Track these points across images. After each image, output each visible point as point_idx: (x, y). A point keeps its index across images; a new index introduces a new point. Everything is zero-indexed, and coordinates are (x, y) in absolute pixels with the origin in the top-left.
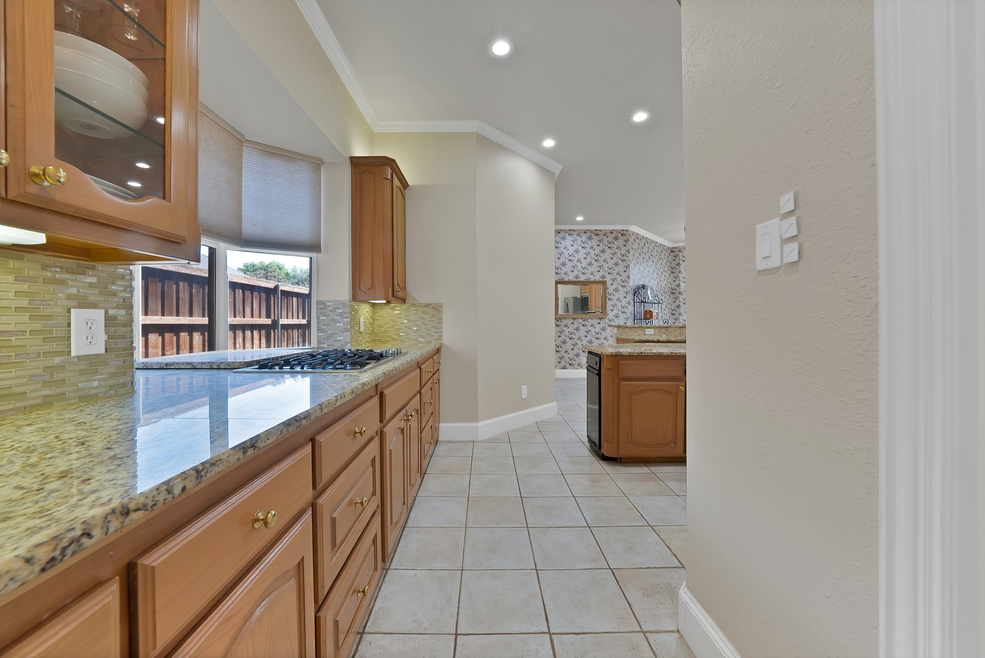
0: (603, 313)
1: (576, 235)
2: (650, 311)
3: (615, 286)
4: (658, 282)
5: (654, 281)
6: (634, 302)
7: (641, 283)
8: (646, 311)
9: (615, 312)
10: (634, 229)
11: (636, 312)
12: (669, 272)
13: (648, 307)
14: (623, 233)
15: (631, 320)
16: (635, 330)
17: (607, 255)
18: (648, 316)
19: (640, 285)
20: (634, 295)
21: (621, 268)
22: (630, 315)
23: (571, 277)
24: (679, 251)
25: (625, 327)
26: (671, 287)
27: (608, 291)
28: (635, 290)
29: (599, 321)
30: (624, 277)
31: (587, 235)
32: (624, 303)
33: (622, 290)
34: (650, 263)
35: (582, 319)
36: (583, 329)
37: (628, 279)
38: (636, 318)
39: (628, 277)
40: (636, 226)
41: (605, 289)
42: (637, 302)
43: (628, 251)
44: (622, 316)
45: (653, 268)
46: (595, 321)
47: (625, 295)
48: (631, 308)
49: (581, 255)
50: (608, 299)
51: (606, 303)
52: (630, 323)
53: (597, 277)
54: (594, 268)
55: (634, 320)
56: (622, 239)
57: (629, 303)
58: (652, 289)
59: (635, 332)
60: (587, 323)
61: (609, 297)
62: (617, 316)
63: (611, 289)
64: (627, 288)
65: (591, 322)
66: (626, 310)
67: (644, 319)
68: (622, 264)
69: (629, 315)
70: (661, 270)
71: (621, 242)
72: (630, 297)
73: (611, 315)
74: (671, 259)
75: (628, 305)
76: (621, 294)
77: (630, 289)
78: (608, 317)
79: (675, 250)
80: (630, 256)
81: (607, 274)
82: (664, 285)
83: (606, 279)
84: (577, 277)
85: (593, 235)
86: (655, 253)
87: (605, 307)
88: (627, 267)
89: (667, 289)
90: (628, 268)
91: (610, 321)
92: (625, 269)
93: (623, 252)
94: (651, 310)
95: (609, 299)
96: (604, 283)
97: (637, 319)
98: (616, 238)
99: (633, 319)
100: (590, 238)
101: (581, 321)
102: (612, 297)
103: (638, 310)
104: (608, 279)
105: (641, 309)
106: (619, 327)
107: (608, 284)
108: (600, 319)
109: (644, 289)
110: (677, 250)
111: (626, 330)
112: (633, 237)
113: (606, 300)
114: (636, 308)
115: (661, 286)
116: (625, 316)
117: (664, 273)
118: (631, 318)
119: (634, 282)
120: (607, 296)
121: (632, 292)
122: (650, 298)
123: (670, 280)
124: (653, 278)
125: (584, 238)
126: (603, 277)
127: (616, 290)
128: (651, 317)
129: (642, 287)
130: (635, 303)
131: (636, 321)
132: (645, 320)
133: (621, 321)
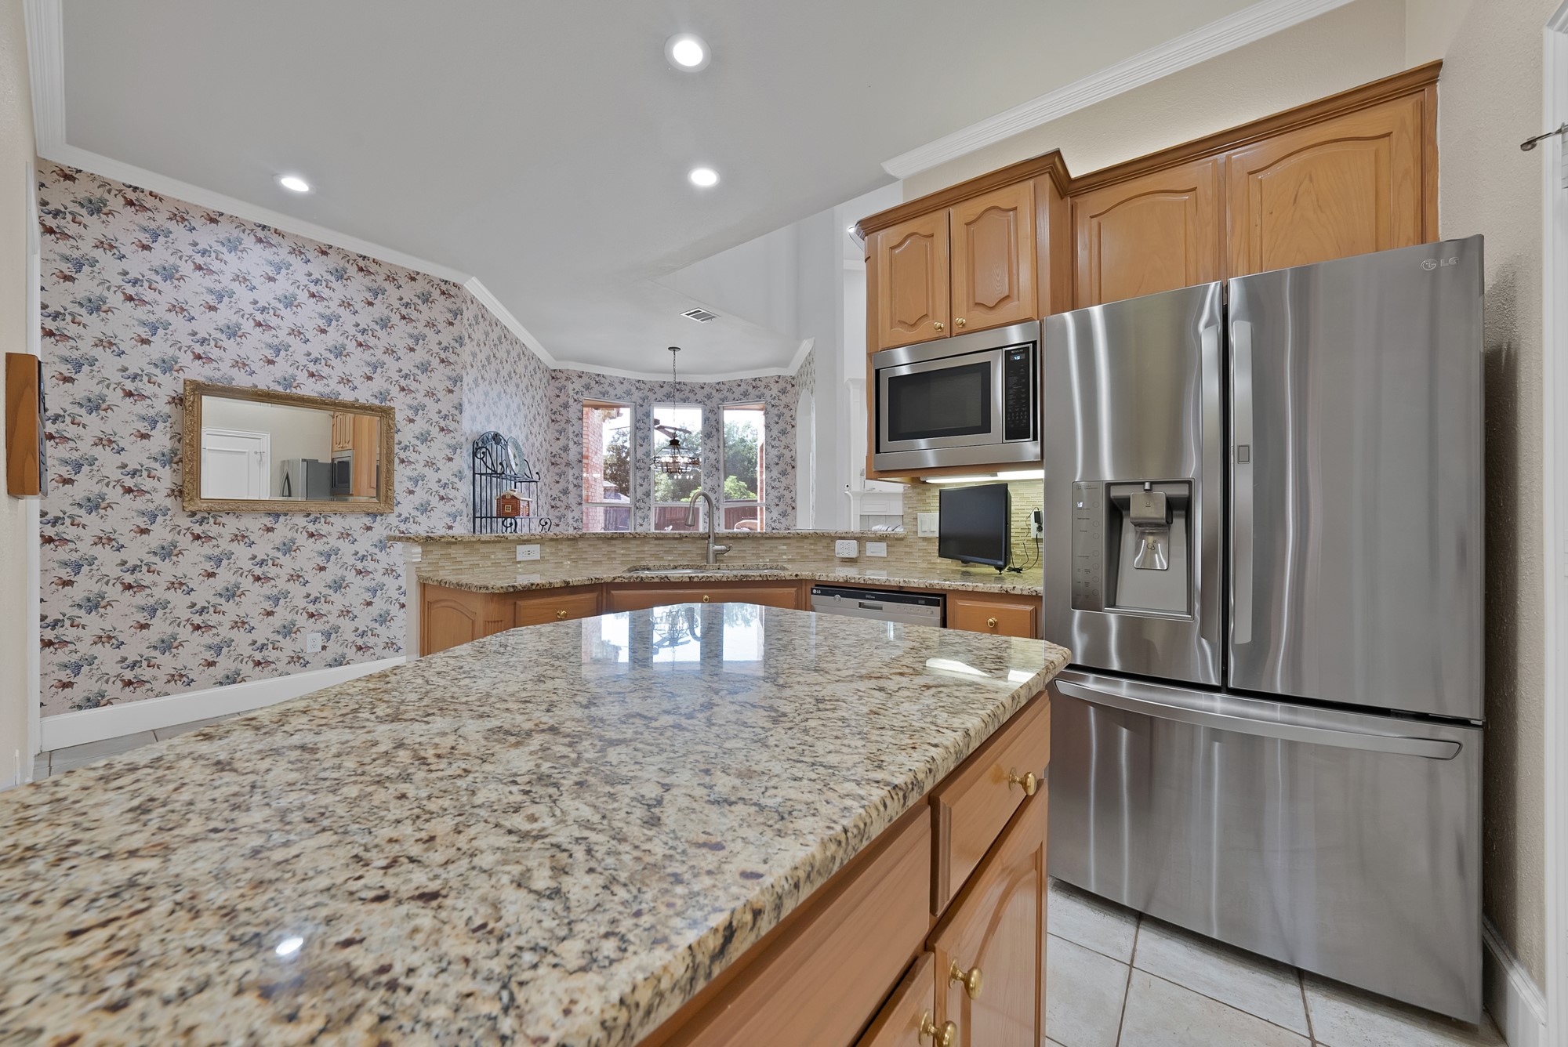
0: (383, 498)
1: (288, 249)
2: (513, 497)
3: (420, 425)
4: (527, 435)
5: (519, 432)
6: (474, 474)
7: (492, 428)
8: (504, 497)
9: (420, 496)
10: (474, 286)
11: (478, 500)
12: (547, 419)
13: (508, 488)
14: (448, 290)
15: (465, 519)
16: (484, 549)
17: (399, 335)
18: (508, 509)
19: (489, 433)
20: (474, 455)
21: (438, 379)
22: (462, 507)
23: (265, 380)
24: (568, 379)
25: (449, 543)
26: (550, 450)
27: (397, 437)
28: (475, 443)
29: (367, 520)
30: (446, 406)
31: (332, 261)
32: (446, 474)
33: (441, 440)
34: (511, 389)
35: (308, 515)
36: (309, 551)
37: (457, 412)
38: (478, 515)
39: (459, 407)
40: (480, 280)
41: (389, 431)
42: (481, 474)
43: (460, 340)
44: (441, 510)
45: (517, 400)
46: (355, 523)
47: (449, 452)
48: (465, 488)
49: (308, 315)
50: (397, 461)
51: (390, 472)
52: (462, 529)
53: (364, 394)
54: (356, 363)
55: (474, 517)
56: (441, 303)
57: (459, 475)
58: (517, 447)
59: (485, 557)
60: (323, 528)
61: (403, 455)
62: (425, 508)
63: (406, 434)
64: (456, 434)
65: (339, 523)
66: (452, 493)
67: (497, 518)
68: (441, 371)
69: (459, 505)
70: (533, 410)
71: (439, 310)
72: (463, 460)
73: (406, 505)
74: (551, 392)
75: (456, 480)
76: (438, 448)
77: (463, 439)
78: (397, 510)
79: (559, 375)
80: (465, 354)
81: (395, 391)
82: (537, 444)
83: (392, 404)
84: (288, 382)
85: (352, 270)
86: (520, 369)
87: (389, 483)
88: (457, 380)
89: (543, 455)
90: (459, 383)
91: (406, 520)
92: (449, 384)
93: (447, 337)
94: (515, 494)
95: (402, 461)
96: (386, 413)
97: (481, 518)
98: (426, 298)
99: (471, 516)
100: (340, 275)
101: (301, 521)
102: (411, 455)
103: (484, 494)
104: (400, 405)
105: (492, 493)
106: (428, 541)
107: (400, 417)
108: (374, 515)
109: (497, 443)
110: (564, 376)
111: (453, 551)
112: (473, 309)
113: (390, 462)
114: (478, 489)
115: (533, 445)
116: (448, 508)
117: (539, 419)
118: (465, 514)
119: (473, 424)
120: (396, 450)
121: (467, 449)
122: (514, 467)
123: (550, 436)
124: (518, 423)
125: (319, 267)
126: (383, 395)
127: (425, 438)
128: (516, 511)
129: (494, 438)
130: (477, 476)
131: (478, 521)
132: (500, 520)
133: (435, 524)
